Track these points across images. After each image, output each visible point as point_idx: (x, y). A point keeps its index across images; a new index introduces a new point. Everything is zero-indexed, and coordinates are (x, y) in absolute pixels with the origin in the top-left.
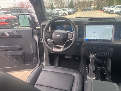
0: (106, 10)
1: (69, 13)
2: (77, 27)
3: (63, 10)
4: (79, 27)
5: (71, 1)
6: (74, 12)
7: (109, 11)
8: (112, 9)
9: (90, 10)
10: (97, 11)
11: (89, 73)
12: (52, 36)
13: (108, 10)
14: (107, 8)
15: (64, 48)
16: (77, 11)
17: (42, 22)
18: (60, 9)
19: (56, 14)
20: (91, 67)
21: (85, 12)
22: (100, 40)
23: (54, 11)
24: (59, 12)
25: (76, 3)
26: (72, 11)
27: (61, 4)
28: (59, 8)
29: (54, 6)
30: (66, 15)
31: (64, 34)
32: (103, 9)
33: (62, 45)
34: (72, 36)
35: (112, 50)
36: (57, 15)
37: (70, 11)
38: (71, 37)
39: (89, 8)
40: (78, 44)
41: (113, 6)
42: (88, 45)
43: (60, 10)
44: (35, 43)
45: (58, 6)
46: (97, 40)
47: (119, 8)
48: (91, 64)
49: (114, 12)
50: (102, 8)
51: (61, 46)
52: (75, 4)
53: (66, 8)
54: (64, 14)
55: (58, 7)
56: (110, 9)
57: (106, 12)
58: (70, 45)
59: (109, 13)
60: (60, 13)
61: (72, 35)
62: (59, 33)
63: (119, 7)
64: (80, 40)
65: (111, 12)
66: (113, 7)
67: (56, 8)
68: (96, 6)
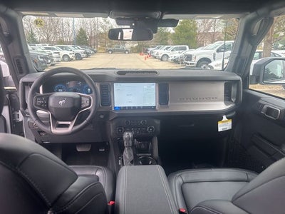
0: (155, 54)
1: (78, 57)
2: (97, 86)
3: (62, 48)
4: (101, 87)
5: (81, 29)
6: (88, 55)
7: (160, 56)
8: (166, 52)
9: (124, 51)
10: (138, 55)
11: (123, 165)
12: (47, 103)
13: (158, 54)
14: (157, 51)
15: (74, 126)
16: (95, 52)
17: (21, 77)
18: (54, 47)
19: (45, 57)
20: (127, 154)
21: (113, 55)
22: (139, 108)
23: (39, 50)
24: (52, 52)
25: (93, 35)
26: (85, 53)
27: (55, 33)
28: (52, 43)
29: (37, 37)
30: (70, 60)
31: (73, 99)
32: (149, 52)
33: (71, 121)
34: (89, 102)
35: (158, 122)
36: (47, 59)
37: (79, 51)
38: (88, 105)
39: (121, 47)
40: (102, 117)
41: (166, 46)
42: (120, 117)
43: (54, 49)
44: (3, 122)
45: (48, 38)
46: (134, 108)
47: (177, 51)
48: (126, 148)
49: (170, 59)
50: (147, 50)
51: (69, 123)
52: (91, 37)
53: (69, 43)
54: (66, 59)
55: (48, 41)
56: (161, 51)
57: (155, 58)
58: (87, 119)
59: (162, 60)
60: (53, 55)
61: (90, 100)
62: (62, 98)
63: (177, 49)
64: (105, 109)
65: (165, 58)
66: (167, 49)
67: (43, 42)
68: (135, 45)
